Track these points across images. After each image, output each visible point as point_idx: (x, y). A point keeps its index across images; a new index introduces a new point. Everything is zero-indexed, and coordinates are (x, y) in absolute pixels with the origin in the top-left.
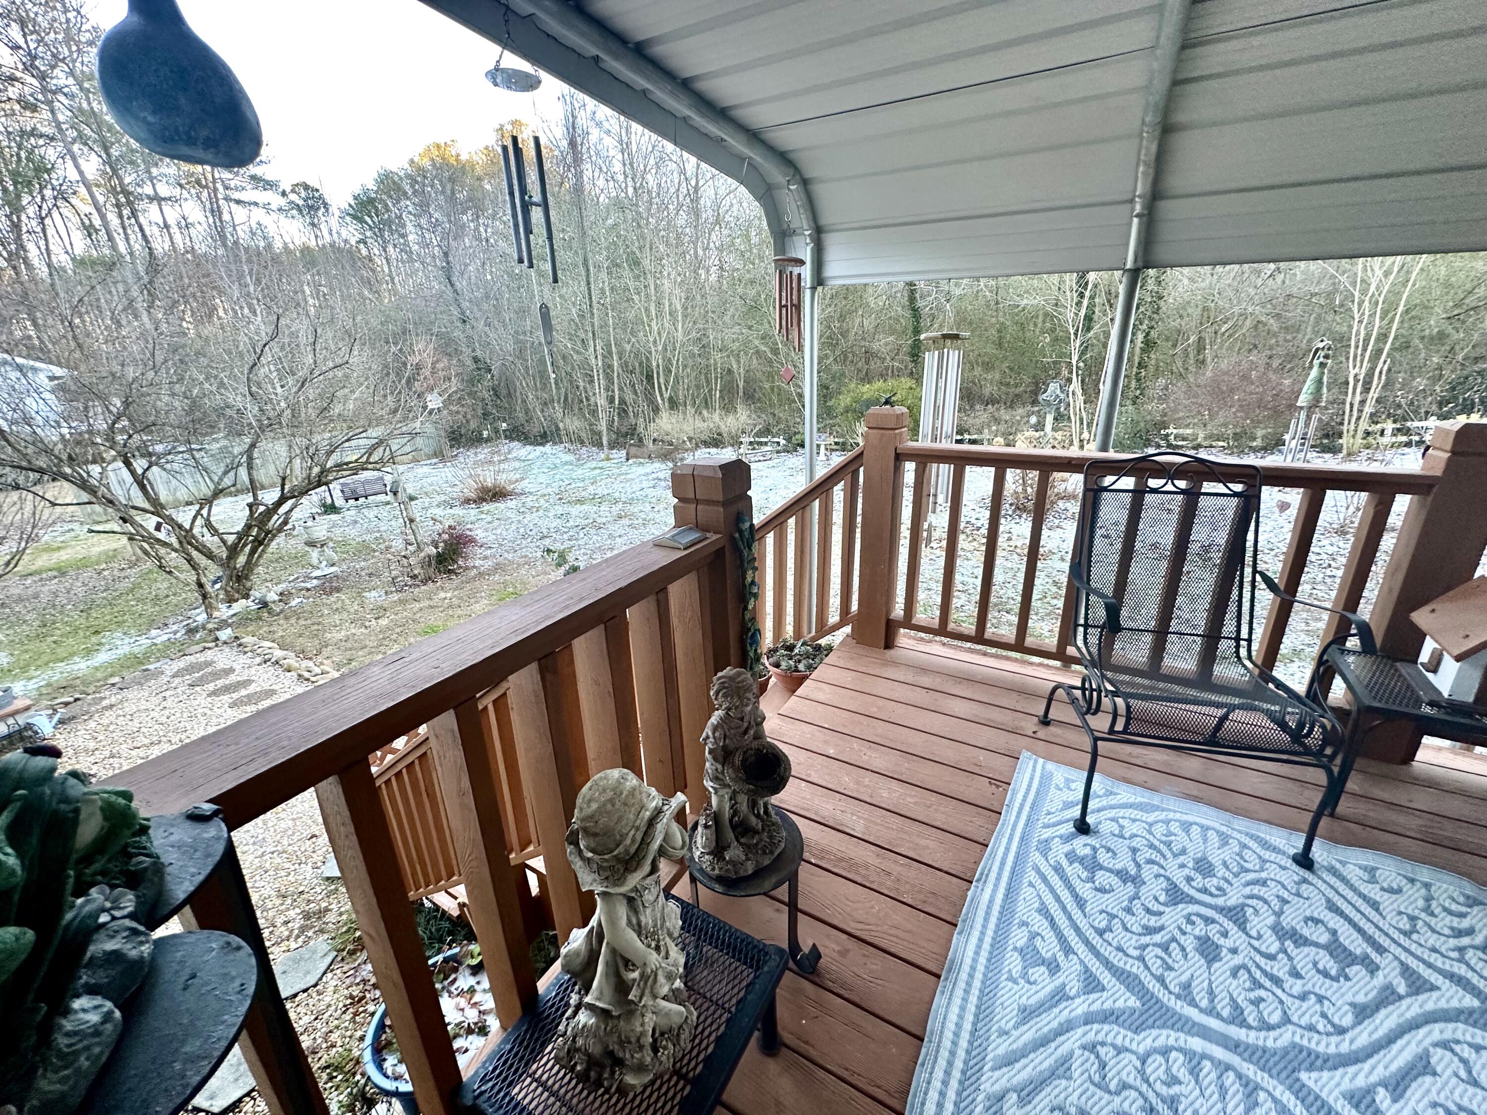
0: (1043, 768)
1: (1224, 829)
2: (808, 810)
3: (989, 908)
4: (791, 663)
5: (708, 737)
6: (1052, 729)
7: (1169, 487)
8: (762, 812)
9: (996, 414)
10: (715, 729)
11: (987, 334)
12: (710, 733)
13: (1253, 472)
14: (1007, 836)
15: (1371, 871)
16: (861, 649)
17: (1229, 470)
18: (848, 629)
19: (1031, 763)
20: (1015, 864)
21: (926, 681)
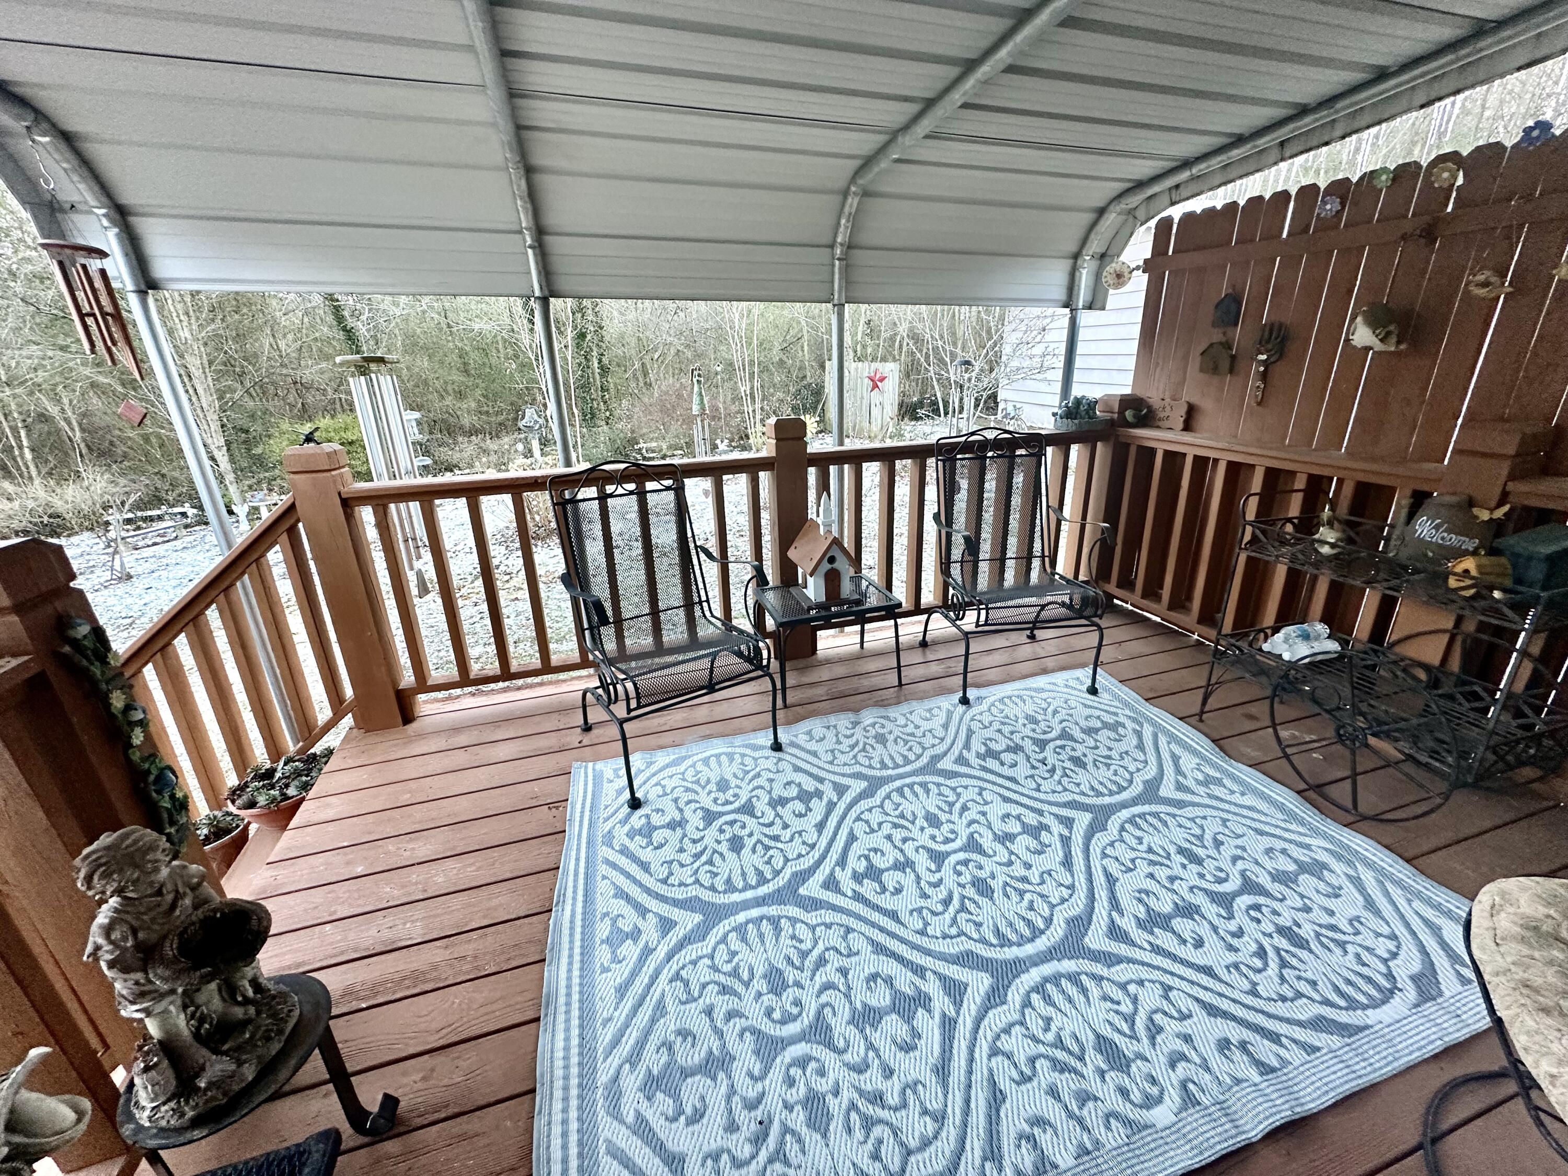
0: (594, 769)
1: (730, 750)
2: (342, 953)
3: (572, 922)
4: (275, 793)
5: (98, 948)
6: (595, 732)
7: (620, 491)
8: (250, 993)
9: (482, 445)
10: (107, 931)
11: (448, 360)
12: (101, 941)
13: (673, 469)
14: (575, 847)
15: (809, 733)
16: (373, 738)
17: (659, 470)
18: (348, 721)
19: (583, 770)
20: (587, 868)
21: (463, 740)
